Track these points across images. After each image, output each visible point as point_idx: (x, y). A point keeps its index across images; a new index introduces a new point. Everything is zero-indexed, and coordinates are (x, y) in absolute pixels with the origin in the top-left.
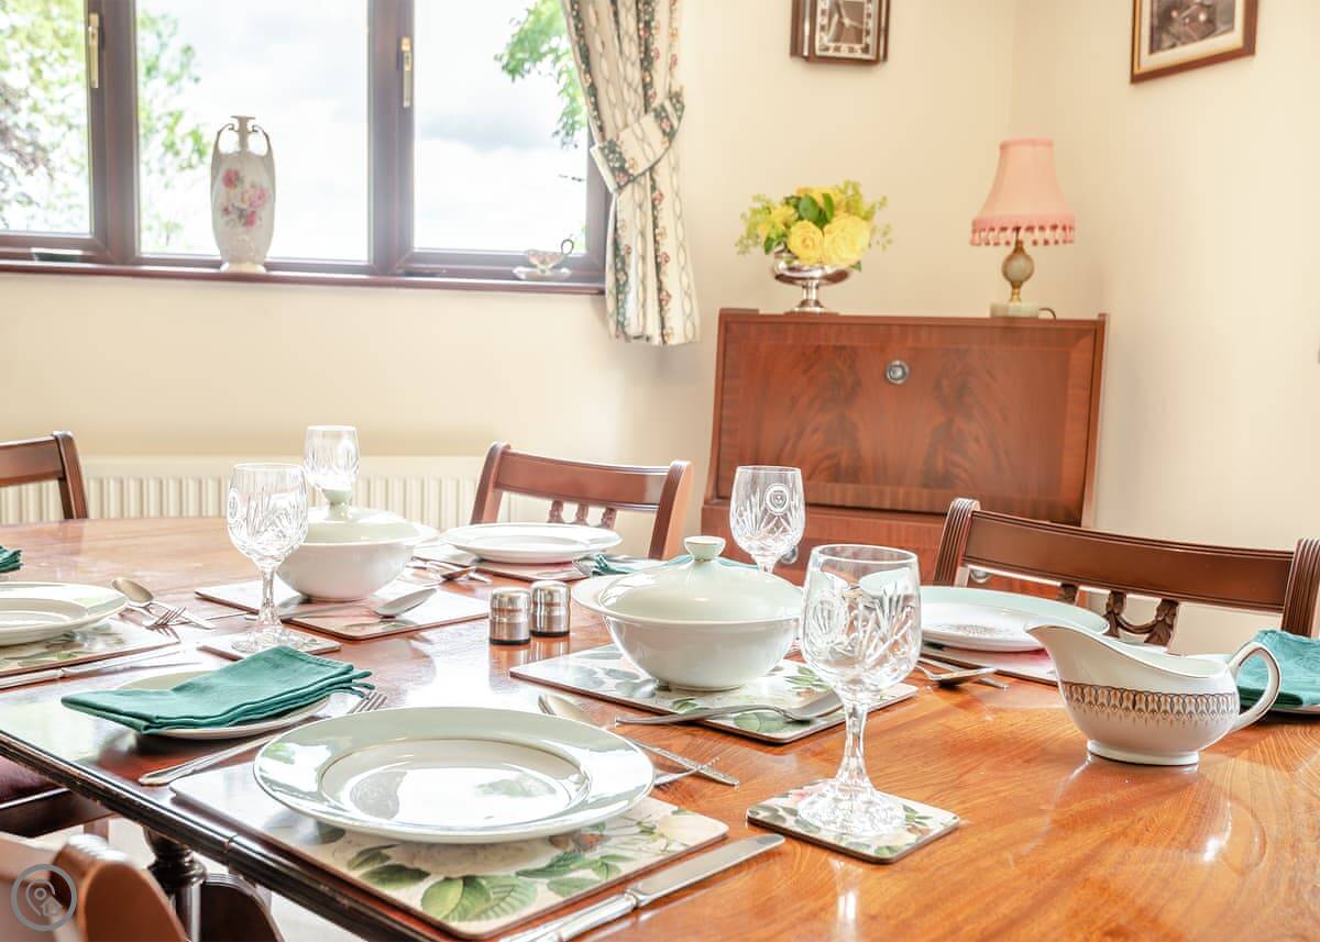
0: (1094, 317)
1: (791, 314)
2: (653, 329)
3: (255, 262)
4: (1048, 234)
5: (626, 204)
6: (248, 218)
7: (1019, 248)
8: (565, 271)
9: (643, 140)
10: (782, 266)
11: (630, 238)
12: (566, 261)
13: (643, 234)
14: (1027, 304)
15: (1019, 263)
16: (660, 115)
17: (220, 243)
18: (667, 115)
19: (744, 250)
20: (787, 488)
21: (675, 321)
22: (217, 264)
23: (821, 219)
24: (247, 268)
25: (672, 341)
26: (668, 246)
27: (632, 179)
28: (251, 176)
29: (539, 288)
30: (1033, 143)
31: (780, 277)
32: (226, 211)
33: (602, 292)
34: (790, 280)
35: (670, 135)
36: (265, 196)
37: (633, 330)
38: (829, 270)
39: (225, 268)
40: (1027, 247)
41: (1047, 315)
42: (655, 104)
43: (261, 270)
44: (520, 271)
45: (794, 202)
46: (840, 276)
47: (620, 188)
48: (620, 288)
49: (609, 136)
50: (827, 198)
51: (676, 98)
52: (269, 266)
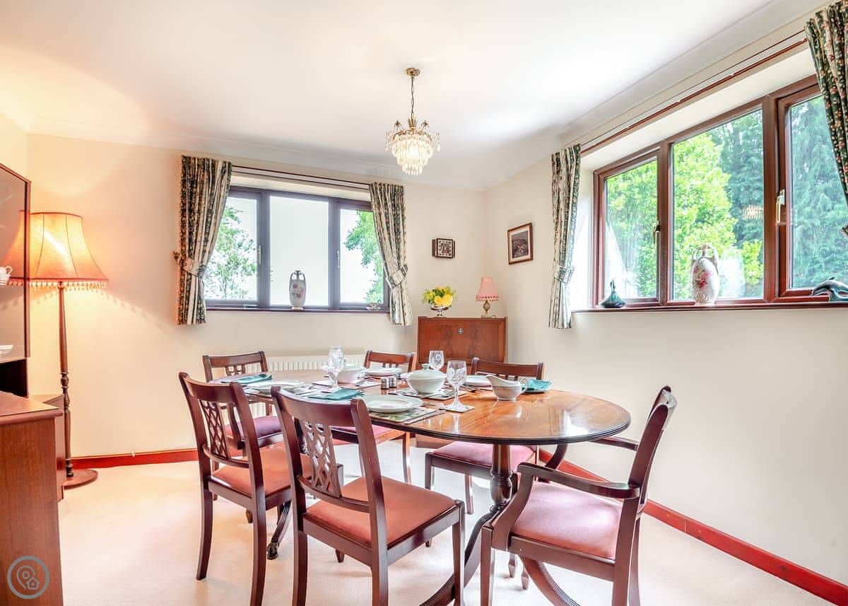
0: (503, 317)
1: (435, 318)
2: (402, 322)
3: (300, 307)
4: (493, 299)
5: (395, 292)
6: (299, 296)
7: (487, 302)
8: (379, 308)
9: (398, 276)
10: (433, 307)
11: (396, 300)
12: (380, 305)
13: (399, 299)
14: (490, 314)
15: (487, 305)
16: (402, 270)
17: (291, 302)
18: (404, 270)
19: (423, 302)
20: (440, 355)
21: (407, 319)
22: (291, 308)
23: (442, 295)
24: (299, 308)
25: (407, 325)
26: (405, 301)
27: (396, 286)
28: (300, 285)
29: (373, 312)
30: (488, 278)
31: (432, 309)
32: (293, 294)
33: (389, 313)
34: (434, 310)
35: (405, 275)
36: (303, 290)
37: (397, 322)
38: (444, 307)
39: (293, 308)
40: (489, 301)
41: (494, 317)
42: (401, 267)
43: (302, 309)
44: (368, 308)
45: (435, 291)
46: (446, 308)
47: (393, 288)
48: (393, 312)
49: (390, 275)
50: (443, 290)
51: (405, 266)
52: (304, 308)
